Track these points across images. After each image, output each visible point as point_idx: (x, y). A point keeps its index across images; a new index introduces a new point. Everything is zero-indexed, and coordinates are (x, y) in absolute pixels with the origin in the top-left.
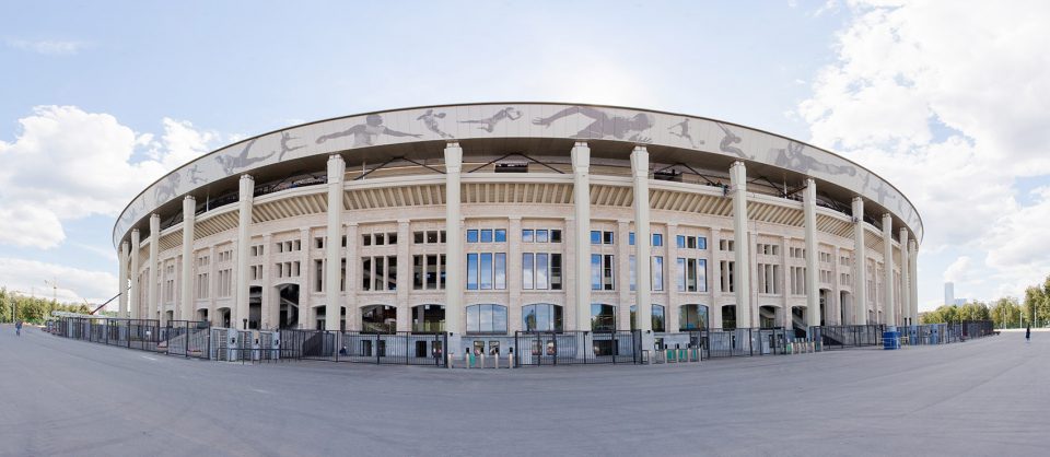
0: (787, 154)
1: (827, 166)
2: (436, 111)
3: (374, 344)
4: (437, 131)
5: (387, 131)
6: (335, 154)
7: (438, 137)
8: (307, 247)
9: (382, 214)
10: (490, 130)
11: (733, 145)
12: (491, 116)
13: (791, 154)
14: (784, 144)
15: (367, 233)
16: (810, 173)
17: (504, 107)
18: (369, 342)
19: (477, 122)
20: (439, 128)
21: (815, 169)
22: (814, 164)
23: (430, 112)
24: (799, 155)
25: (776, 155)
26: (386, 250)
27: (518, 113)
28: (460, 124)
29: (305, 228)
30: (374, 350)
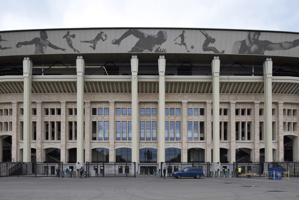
0: (247, 43)
1: (281, 44)
2: (71, 33)
3: (50, 168)
4: (72, 47)
5: (51, 45)
6: (26, 56)
7: (72, 52)
8: (16, 114)
9: (53, 97)
10: (94, 48)
11: (210, 45)
12: (94, 38)
13: (250, 42)
14: (245, 36)
15: (46, 107)
16: (267, 53)
17: (99, 31)
18: (48, 167)
19: (88, 42)
20: (72, 45)
21: (270, 49)
22: (270, 46)
23: (68, 33)
24: (257, 42)
25: (239, 46)
26: (55, 118)
27: (106, 36)
28: (82, 43)
29: (14, 101)
30: (50, 171)
